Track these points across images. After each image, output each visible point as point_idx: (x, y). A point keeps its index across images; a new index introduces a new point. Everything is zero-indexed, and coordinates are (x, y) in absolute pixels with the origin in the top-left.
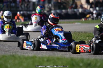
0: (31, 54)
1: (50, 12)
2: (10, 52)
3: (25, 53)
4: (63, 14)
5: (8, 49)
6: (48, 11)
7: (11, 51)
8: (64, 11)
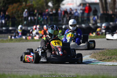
0: (74, 73)
1: (95, 26)
2: (50, 72)
3: (67, 73)
4: (110, 27)
5: (47, 68)
6: (93, 25)
7: (51, 70)
8: (111, 23)
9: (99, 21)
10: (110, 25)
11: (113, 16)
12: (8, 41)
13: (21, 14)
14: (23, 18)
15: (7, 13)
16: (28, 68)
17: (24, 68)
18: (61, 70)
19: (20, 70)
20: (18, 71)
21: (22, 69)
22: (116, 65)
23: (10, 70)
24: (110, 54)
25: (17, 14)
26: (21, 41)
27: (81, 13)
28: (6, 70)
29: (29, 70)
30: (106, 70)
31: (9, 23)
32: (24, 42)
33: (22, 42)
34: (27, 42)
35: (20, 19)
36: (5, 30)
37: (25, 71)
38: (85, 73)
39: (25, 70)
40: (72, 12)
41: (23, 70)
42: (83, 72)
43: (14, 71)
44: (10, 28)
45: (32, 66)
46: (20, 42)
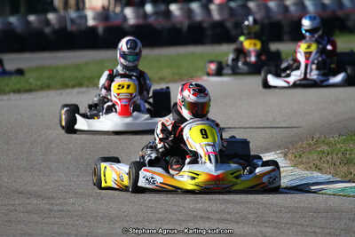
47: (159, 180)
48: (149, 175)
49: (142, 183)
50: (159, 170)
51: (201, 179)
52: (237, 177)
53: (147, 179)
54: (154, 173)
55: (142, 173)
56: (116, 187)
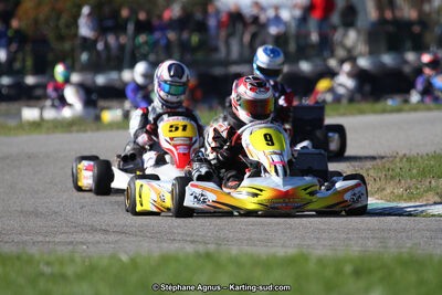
9: (362, 48)
10: (406, 62)
11: (417, 29)
12: (24, 129)
13: (68, 26)
14: (78, 42)
15: (15, 23)
16: (106, 231)
17: (93, 230)
18: (231, 235)
19: (79, 237)
20: (71, 243)
21: (86, 235)
22: (440, 216)
23: (41, 238)
24: (415, 171)
25: (52, 24)
26: (74, 128)
27: (293, 18)
28: (25, 238)
29: (112, 238)
30: (404, 234)
31: (24, 60)
32: (85, 131)
33: (78, 131)
34: (98, 129)
35: (67, 46)
36: (9, 87)
37: (99, 242)
38: (324, 246)
39: (99, 237)
40: (263, 18)
41: (90, 238)
42: (315, 241)
43: (57, 240)
44: (30, 80)
45: (121, 223)
46: (71, 132)
47: (211, 197)
48: (198, 191)
49: (189, 202)
50: (211, 185)
51: (265, 196)
52: (312, 194)
53: (196, 197)
54: (204, 189)
55: (189, 189)
56: (155, 210)
